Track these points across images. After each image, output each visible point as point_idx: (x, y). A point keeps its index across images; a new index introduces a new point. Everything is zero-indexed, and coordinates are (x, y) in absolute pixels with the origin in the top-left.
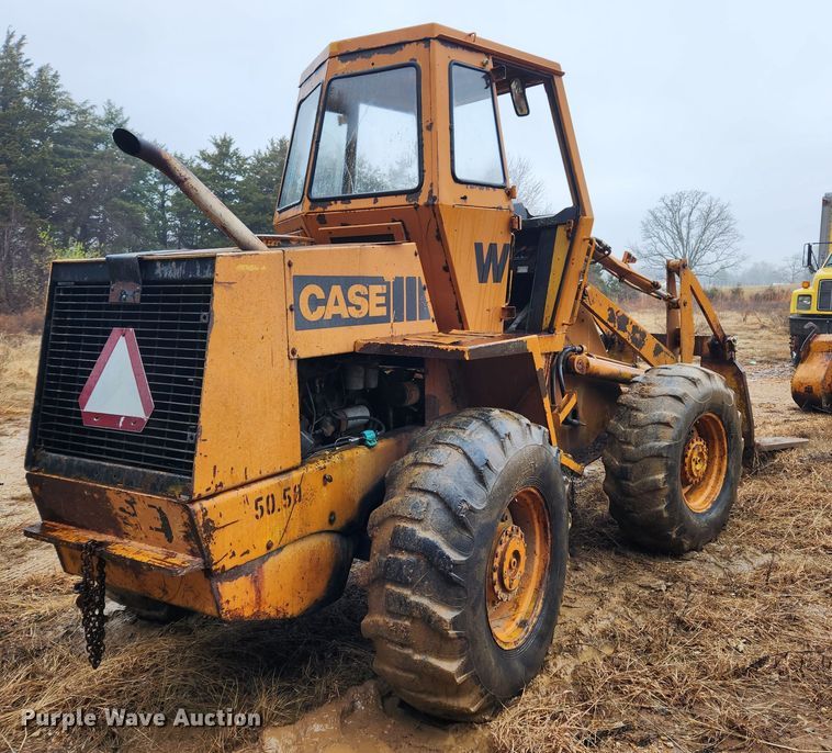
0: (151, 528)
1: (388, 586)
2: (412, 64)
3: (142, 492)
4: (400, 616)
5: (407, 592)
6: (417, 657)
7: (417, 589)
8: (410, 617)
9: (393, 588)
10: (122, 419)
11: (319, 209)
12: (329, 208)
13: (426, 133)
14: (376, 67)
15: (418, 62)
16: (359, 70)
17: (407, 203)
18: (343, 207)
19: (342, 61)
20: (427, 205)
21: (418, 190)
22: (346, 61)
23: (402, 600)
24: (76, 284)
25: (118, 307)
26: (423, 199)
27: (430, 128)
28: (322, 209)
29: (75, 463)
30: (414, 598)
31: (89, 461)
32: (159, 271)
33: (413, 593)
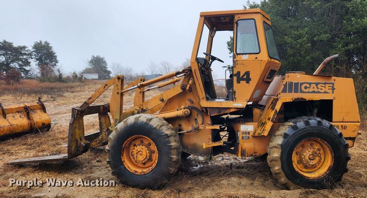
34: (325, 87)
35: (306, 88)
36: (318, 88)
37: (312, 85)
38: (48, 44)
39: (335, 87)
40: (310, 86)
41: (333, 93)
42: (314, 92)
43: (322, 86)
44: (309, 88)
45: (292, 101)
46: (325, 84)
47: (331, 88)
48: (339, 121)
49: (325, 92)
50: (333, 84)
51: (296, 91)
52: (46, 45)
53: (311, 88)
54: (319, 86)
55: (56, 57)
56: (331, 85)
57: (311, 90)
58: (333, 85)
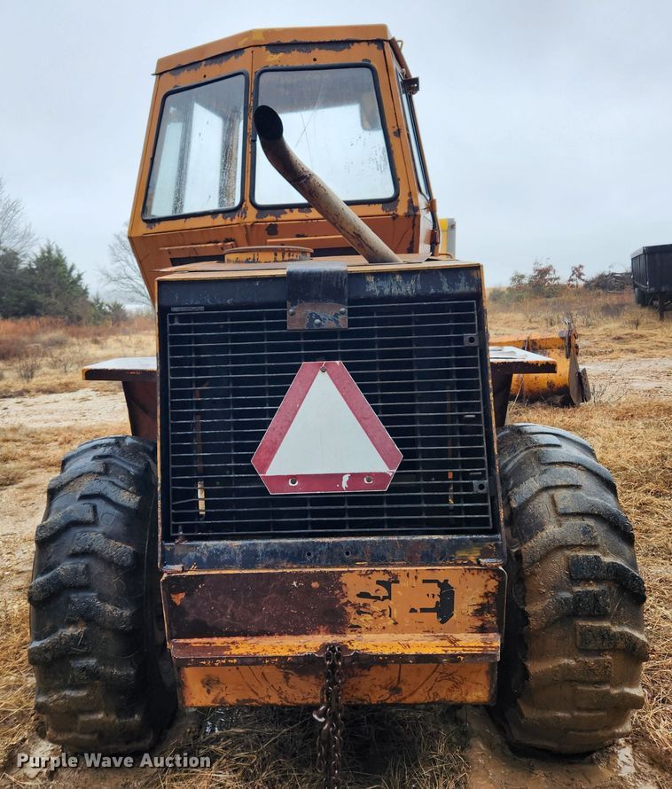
0: (413, 610)
1: (581, 623)
2: (365, 65)
3: (408, 565)
4: (600, 652)
5: (606, 624)
6: (615, 692)
7: (617, 619)
8: (614, 650)
9: (590, 624)
10: (346, 478)
11: (269, 218)
12: (283, 217)
13: (393, 140)
14: (320, 62)
15: (373, 63)
16: (298, 64)
17: (384, 213)
18: (302, 216)
19: (273, 52)
20: (407, 216)
21: (395, 199)
22: (277, 53)
23: (605, 635)
24: (207, 308)
25: (307, 335)
26: (402, 209)
27: (398, 133)
28: (273, 218)
29: (259, 548)
30: (616, 629)
31: (290, 541)
32: (373, 287)
33: (613, 624)
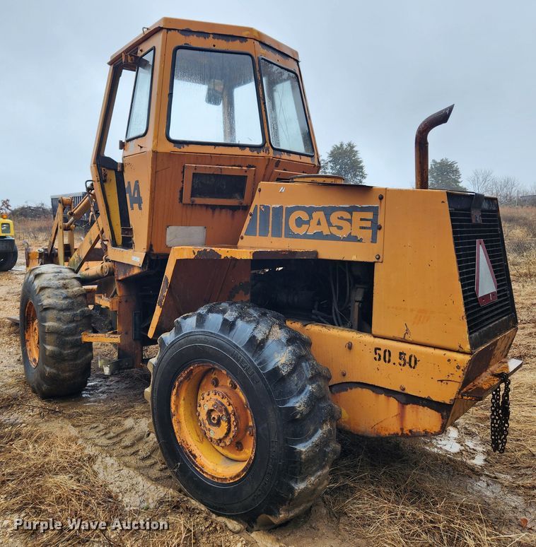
34: (350, 221)
35: (299, 222)
36: (330, 224)
37: (314, 215)
38: (353, 147)
39: (380, 222)
40: (311, 217)
41: (374, 240)
42: (319, 236)
43: (341, 218)
44: (308, 222)
45: (192, 256)
46: (351, 210)
47: (368, 224)
48: (390, 335)
49: (351, 238)
50: (375, 210)
51: (277, 233)
52: (349, 148)
53: (314, 222)
54: (334, 217)
55: (362, 168)
56: (370, 215)
57: (313, 229)
58: (376, 215)
